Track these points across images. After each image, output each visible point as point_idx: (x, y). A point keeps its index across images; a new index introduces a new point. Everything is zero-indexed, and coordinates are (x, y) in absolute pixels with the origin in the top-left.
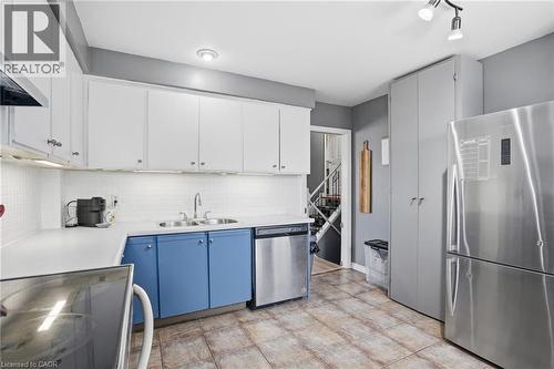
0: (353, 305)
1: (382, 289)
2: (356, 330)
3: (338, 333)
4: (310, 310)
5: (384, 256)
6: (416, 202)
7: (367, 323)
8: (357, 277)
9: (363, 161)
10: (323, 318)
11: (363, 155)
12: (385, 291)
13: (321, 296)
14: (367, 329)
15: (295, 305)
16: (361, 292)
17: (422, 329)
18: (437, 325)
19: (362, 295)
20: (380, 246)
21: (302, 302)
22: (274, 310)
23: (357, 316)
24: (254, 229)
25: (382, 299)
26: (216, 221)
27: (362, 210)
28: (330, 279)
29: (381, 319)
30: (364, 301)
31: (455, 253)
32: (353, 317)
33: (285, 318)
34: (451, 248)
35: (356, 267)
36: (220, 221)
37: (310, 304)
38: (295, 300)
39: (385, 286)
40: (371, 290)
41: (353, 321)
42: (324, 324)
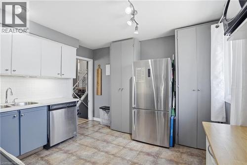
0: (98, 135)
1: (107, 126)
2: (101, 145)
3: (94, 148)
4: (79, 142)
5: (108, 113)
6: (120, 90)
7: (105, 141)
8: (96, 123)
9: (98, 73)
10: (86, 144)
11: (98, 70)
12: (109, 127)
13: (82, 134)
14: (105, 143)
15: (71, 141)
16: (99, 129)
17: (124, 138)
18: (129, 135)
19: (100, 131)
20: (106, 109)
21: (73, 139)
22: (60, 146)
23: (100, 139)
24: (49, 106)
25: (108, 130)
26: (23, 104)
27: (97, 94)
28: (85, 126)
29: (110, 138)
30: (101, 133)
31: (135, 108)
32: (98, 140)
33: (67, 148)
34: (133, 106)
35: (95, 119)
36: (26, 104)
37: (78, 139)
38: (70, 139)
39: (108, 125)
40: (103, 127)
41: (99, 142)
42: (87, 146)
